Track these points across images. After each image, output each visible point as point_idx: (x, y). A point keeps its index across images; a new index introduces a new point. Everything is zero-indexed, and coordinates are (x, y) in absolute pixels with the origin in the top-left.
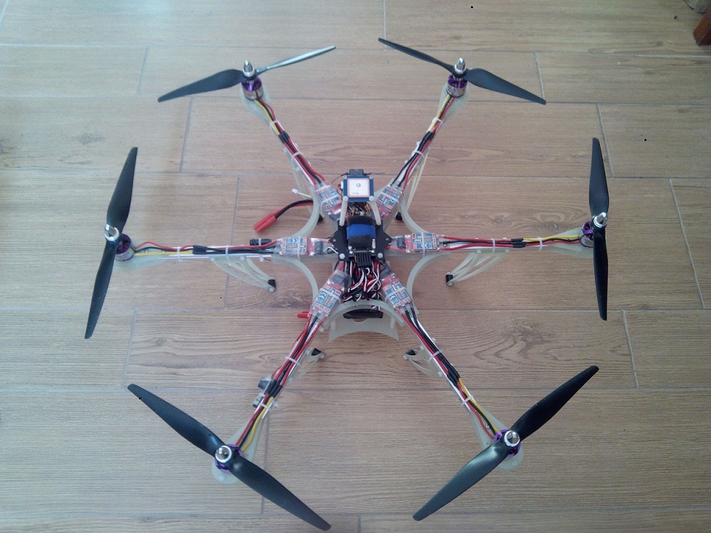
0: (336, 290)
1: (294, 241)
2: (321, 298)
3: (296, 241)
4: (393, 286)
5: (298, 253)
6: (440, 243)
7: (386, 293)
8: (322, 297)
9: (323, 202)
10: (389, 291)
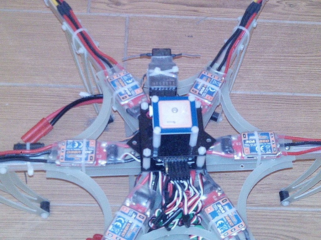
0: (139, 214)
1: (77, 145)
2: (117, 226)
3: (80, 144)
4: (220, 206)
5: (83, 162)
6: (281, 145)
7: (210, 216)
8: (119, 224)
9: (117, 92)
10: (214, 214)
